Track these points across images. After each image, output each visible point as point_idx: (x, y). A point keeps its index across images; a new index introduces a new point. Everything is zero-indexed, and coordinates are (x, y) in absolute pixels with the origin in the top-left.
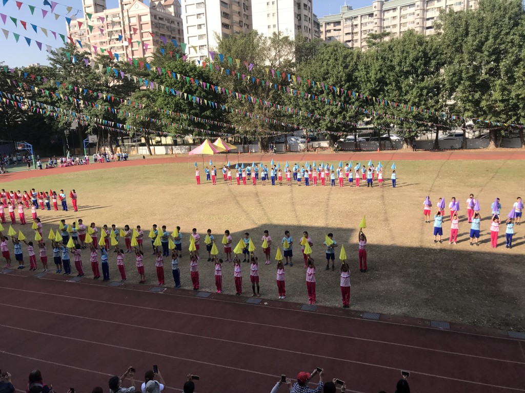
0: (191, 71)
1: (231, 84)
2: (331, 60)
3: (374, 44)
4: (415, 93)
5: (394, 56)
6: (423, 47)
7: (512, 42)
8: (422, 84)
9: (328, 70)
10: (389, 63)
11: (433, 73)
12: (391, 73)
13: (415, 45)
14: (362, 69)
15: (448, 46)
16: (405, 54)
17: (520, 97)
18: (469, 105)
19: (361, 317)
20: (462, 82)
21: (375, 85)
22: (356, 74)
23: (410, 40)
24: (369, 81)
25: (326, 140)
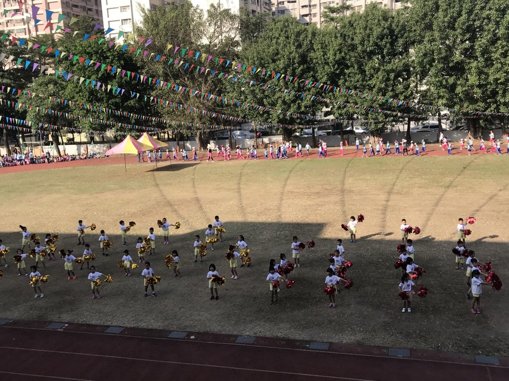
0: (109, 50)
1: (160, 67)
2: (281, 38)
3: (332, 19)
4: (381, 78)
5: (355, 33)
6: (389, 23)
7: (488, 18)
8: (389, 67)
9: (278, 50)
10: (349, 42)
11: (401, 53)
12: (352, 54)
13: (379, 20)
14: (318, 49)
15: (417, 22)
16: (368, 31)
17: (499, 82)
18: (442, 91)
19: (308, 348)
20: (434, 64)
21: (334, 68)
22: (312, 54)
23: (374, 15)
24: (327, 64)
25: (278, 135)
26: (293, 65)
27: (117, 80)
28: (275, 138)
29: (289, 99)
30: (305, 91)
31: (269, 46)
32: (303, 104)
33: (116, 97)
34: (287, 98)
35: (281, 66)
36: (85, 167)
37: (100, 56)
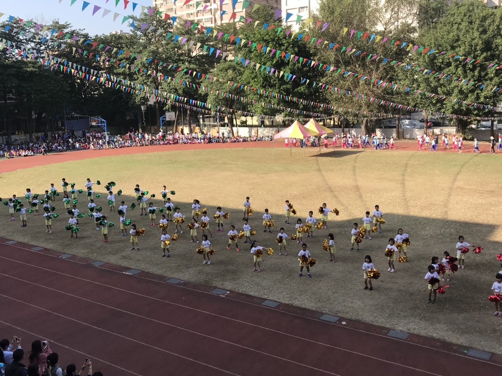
9: (458, 36)
19: (466, 354)
22: (498, 41)
25: (452, 126)
26: (474, 52)
27: (290, 66)
28: (447, 130)
29: (467, 89)
30: (486, 80)
31: (449, 32)
32: (483, 94)
33: (287, 83)
34: (464, 87)
35: (460, 53)
36: (254, 149)
37: (276, 43)
